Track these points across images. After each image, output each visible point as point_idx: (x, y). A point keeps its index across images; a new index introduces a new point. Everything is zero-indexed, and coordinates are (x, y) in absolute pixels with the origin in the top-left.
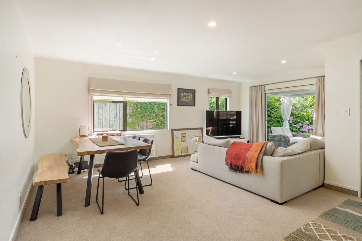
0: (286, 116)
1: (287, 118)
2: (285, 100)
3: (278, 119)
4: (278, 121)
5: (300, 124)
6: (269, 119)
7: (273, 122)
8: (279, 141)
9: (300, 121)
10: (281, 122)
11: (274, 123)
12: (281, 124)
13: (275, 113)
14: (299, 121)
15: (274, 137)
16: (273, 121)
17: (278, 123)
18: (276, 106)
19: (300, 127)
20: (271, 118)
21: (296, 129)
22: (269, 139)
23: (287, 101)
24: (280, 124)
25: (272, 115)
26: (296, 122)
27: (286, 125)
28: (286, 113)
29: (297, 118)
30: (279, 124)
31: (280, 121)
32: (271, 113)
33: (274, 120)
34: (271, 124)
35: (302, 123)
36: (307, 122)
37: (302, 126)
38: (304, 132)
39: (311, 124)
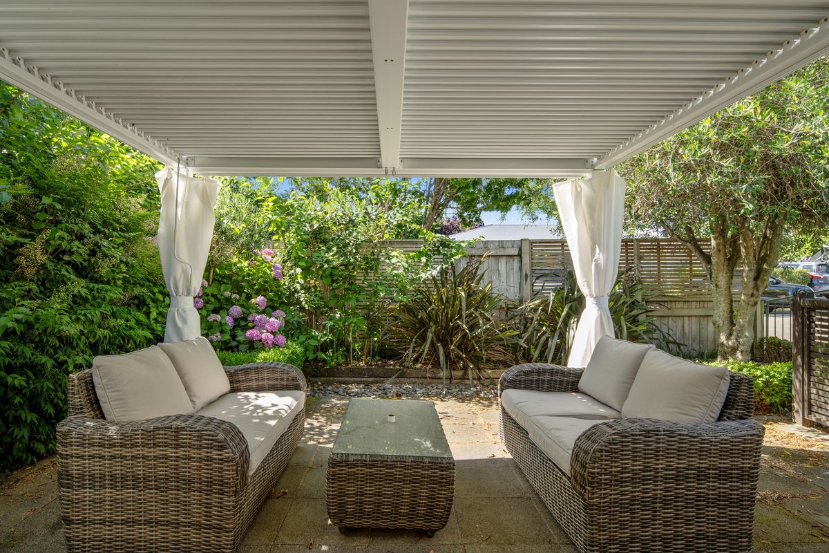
0: (185, 272)
1: (188, 281)
2: (182, 184)
3: (138, 291)
4: (136, 297)
5: (236, 310)
6: (84, 292)
7: (106, 309)
8: (163, 483)
9: (234, 296)
10: (152, 304)
11: (114, 315)
12: (154, 315)
13: (119, 254)
14: (227, 294)
15: (117, 451)
16: (112, 302)
17: (138, 308)
18: (125, 215)
19: (235, 320)
20: (97, 281)
21: (222, 332)
22: (74, 470)
23: (189, 190)
24: (148, 314)
25: (104, 270)
26: (219, 300)
27: (185, 321)
28: (183, 252)
29: (221, 283)
30: (142, 317)
31: (149, 301)
32: (93, 253)
33: (115, 293)
34: (97, 318)
35: (241, 302)
36: (260, 299)
37: (245, 319)
38: (257, 345)
39: (275, 309)
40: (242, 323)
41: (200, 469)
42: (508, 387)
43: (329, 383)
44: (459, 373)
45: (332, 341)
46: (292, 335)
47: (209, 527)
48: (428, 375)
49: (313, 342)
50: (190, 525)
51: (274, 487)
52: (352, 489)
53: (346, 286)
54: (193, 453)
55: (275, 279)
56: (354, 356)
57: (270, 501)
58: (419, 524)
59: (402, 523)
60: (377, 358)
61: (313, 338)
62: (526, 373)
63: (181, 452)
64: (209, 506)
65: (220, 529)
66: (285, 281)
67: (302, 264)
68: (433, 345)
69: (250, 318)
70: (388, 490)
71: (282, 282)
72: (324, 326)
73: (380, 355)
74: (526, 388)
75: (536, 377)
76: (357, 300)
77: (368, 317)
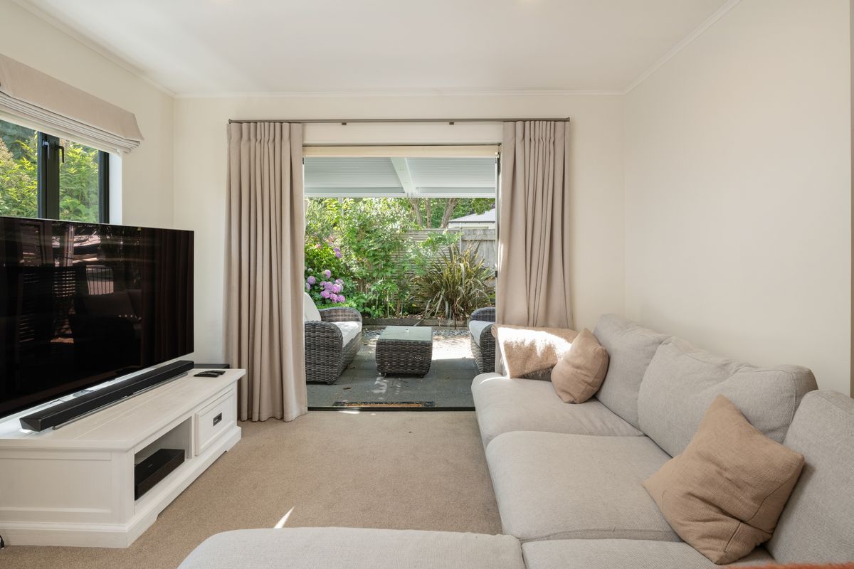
5: (312, 279)
9: (309, 269)
19: (312, 286)
35: (314, 274)
36: (327, 271)
37: (318, 285)
38: (328, 301)
39: (336, 278)
40: (316, 288)
41: (324, 341)
42: (473, 319)
43: (373, 329)
44: (461, 323)
45: (375, 300)
46: (348, 296)
47: (328, 365)
48: (440, 324)
49: (362, 301)
50: (319, 364)
51: (350, 364)
52: (386, 355)
53: (385, 262)
54: (321, 334)
55: (336, 258)
56: (390, 312)
57: (347, 370)
58: (417, 371)
59: (409, 370)
60: (406, 313)
61: (363, 298)
62: (483, 312)
63: (316, 334)
64: (328, 356)
65: (333, 365)
66: (343, 260)
67: (354, 247)
68: (443, 303)
69: (321, 284)
70: (403, 355)
71: (340, 260)
72: (370, 290)
73: (408, 311)
74: (483, 320)
75: (489, 314)
76: (391, 272)
77: (399, 285)
